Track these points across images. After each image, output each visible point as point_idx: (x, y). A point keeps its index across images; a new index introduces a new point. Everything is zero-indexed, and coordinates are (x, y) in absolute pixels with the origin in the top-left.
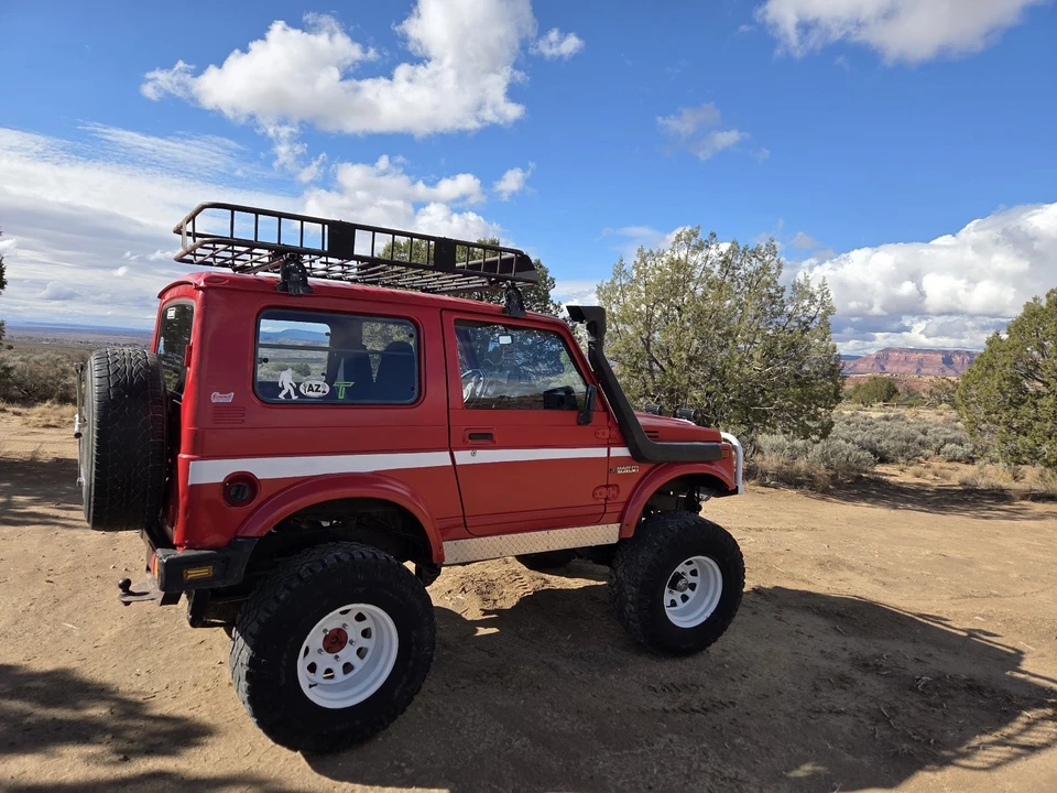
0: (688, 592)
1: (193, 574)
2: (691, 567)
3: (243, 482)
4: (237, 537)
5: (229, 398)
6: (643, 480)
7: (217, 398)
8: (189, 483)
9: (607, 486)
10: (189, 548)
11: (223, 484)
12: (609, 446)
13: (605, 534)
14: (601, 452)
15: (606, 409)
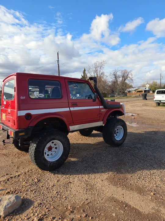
0: (117, 134)
1: (21, 134)
2: (117, 129)
3: (28, 115)
4: (29, 126)
5: (24, 98)
6: (107, 112)
7: (22, 98)
8: (18, 116)
9: (100, 114)
10: (19, 129)
11: (25, 116)
12: (99, 106)
13: (100, 124)
14: (98, 107)
15: (98, 98)
